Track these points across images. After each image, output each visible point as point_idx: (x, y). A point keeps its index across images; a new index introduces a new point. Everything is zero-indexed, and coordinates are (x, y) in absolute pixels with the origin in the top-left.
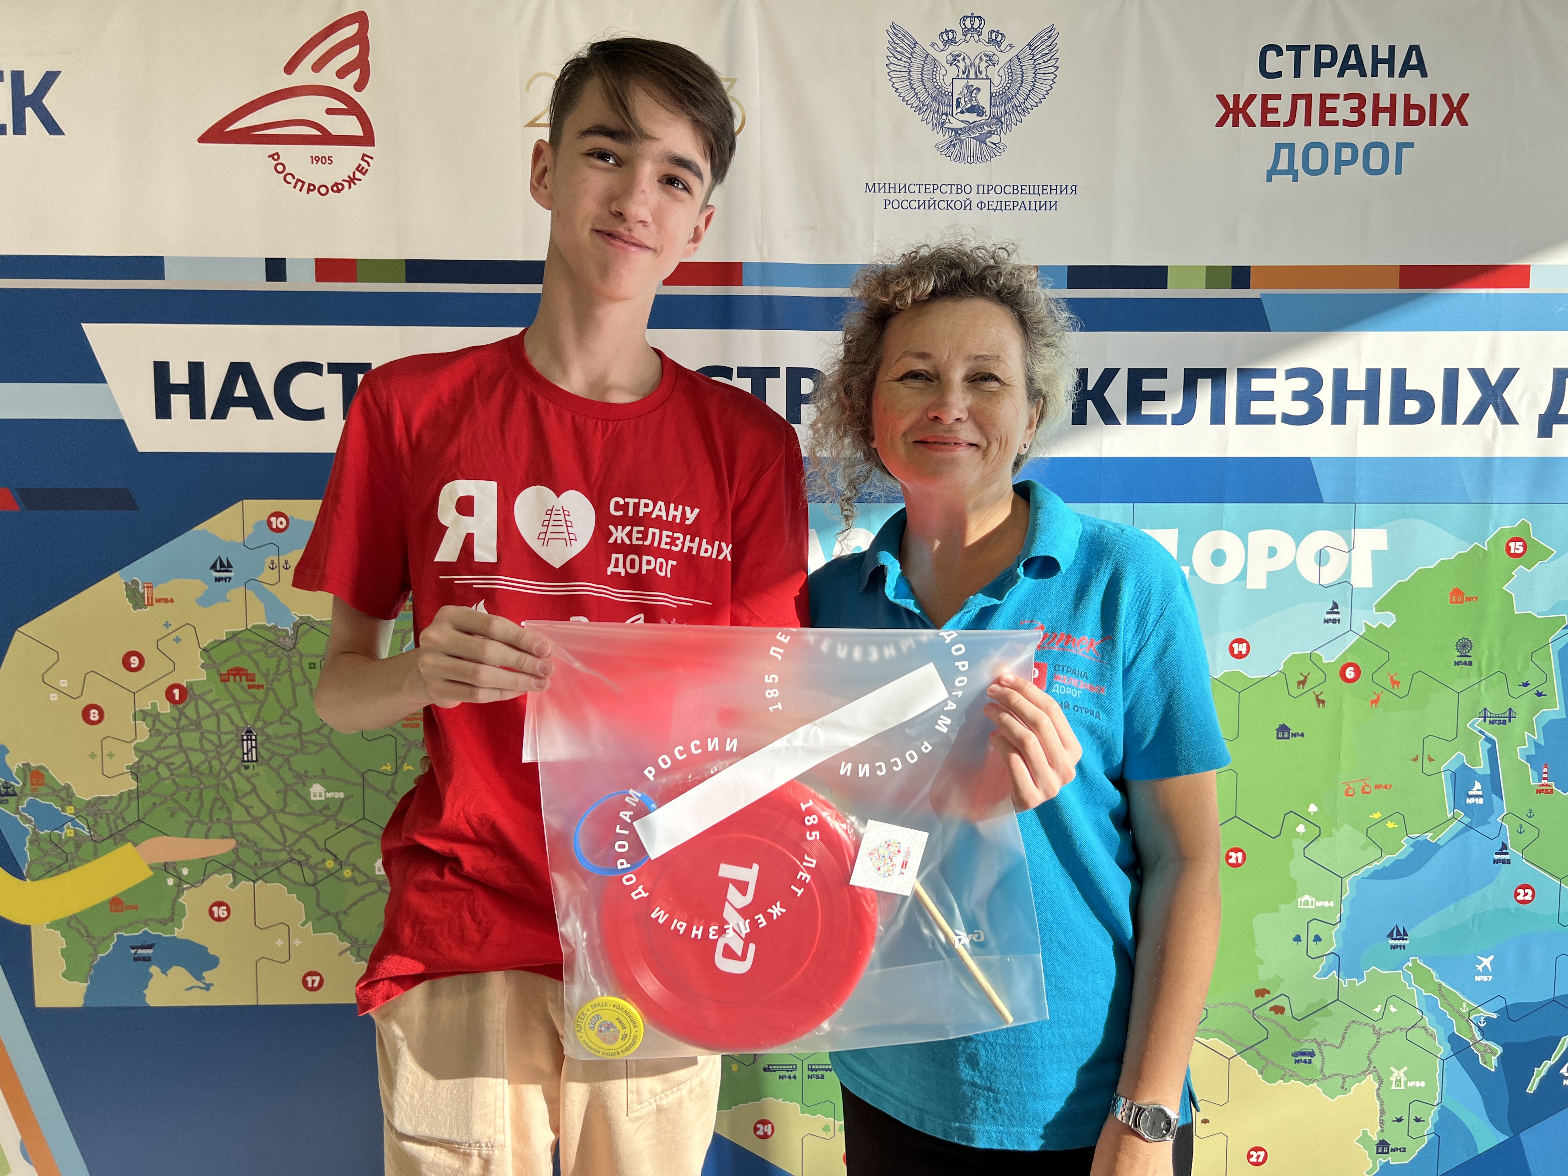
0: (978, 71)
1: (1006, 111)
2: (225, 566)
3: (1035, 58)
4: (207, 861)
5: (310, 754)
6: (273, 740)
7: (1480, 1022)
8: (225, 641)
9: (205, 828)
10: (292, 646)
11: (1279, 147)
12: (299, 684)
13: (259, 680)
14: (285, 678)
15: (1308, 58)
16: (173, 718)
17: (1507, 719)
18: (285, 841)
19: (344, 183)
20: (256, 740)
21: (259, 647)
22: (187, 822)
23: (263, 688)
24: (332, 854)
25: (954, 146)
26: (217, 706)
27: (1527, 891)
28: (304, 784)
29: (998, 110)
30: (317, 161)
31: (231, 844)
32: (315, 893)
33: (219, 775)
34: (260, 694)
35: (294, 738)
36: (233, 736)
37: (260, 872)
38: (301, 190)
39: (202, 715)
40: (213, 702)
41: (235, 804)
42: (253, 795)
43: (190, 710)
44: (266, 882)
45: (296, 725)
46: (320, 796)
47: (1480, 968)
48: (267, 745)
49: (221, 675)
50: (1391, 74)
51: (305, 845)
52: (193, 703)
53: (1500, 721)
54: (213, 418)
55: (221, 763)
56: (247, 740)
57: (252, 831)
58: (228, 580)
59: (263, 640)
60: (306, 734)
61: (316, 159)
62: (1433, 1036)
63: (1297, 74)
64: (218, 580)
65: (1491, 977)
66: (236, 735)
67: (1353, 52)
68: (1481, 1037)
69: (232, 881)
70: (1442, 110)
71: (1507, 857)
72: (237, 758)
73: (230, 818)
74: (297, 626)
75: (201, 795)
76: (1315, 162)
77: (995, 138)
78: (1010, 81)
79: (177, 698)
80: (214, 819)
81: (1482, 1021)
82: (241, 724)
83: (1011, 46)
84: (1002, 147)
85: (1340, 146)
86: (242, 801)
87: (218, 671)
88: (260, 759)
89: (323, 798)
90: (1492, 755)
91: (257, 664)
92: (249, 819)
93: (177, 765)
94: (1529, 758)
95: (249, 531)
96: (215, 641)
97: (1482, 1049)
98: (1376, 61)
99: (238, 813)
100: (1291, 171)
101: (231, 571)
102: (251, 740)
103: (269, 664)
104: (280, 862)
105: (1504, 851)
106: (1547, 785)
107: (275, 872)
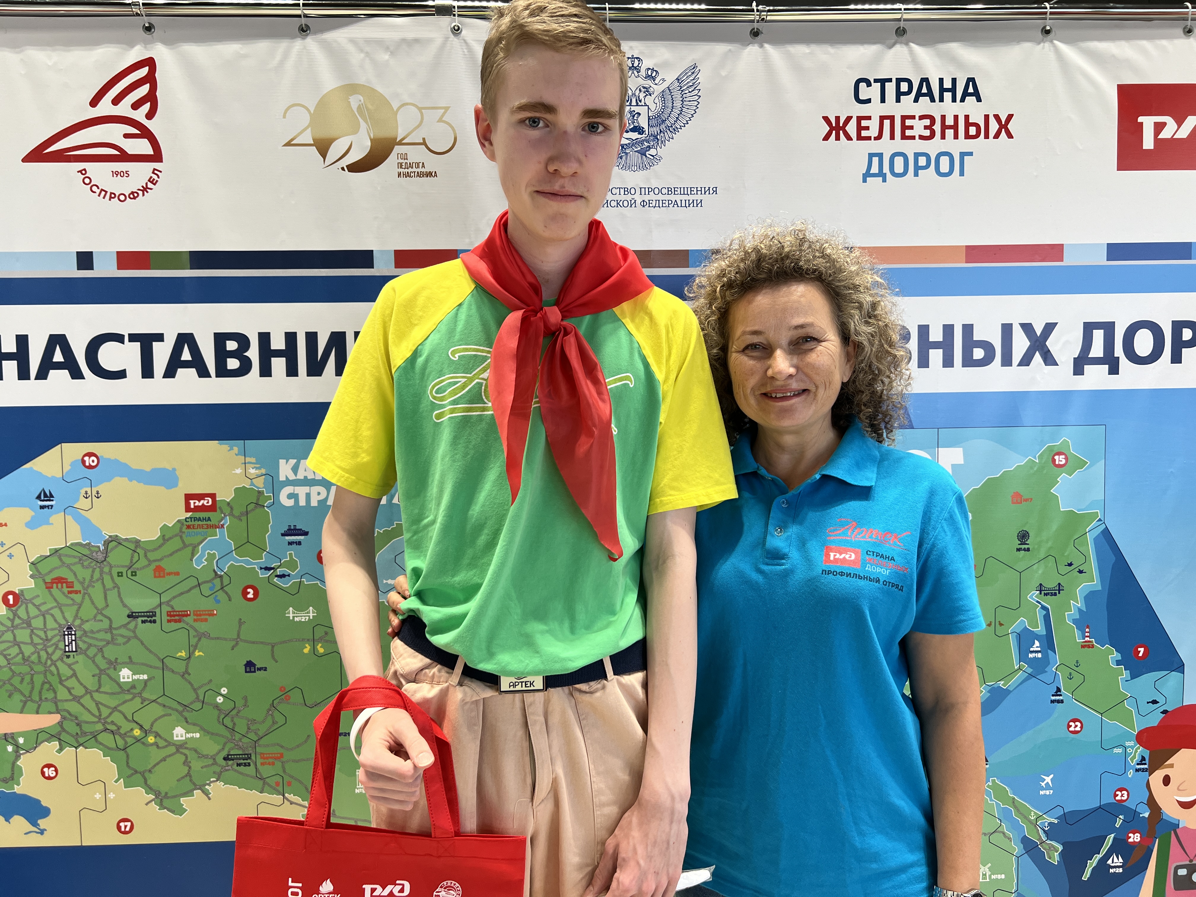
0: (638, 100)
1: (660, 130)
2: (49, 497)
3: (682, 89)
4: (38, 732)
5: (120, 645)
6: (89, 634)
7: (1045, 827)
8: (49, 556)
9: (36, 705)
10: (103, 559)
11: (871, 156)
12: (109, 590)
13: (77, 587)
14: (98, 585)
15: (891, 88)
16: (8, 618)
17: (1057, 592)
18: (100, 715)
19: (139, 192)
20: (75, 635)
21: (77, 560)
22: (21, 701)
23: (80, 593)
24: (139, 724)
25: (621, 158)
26: (43, 608)
27: (1078, 723)
28: (115, 669)
29: (655, 130)
30: (117, 175)
31: (57, 718)
32: (125, 755)
33: (46, 663)
34: (78, 598)
35: (106, 633)
36: (57, 632)
37: (81, 740)
38: (104, 198)
39: (31, 616)
40: (39, 605)
41: (60, 686)
42: (74, 678)
43: (22, 612)
44: (86, 748)
45: (108, 622)
46: (128, 678)
47: (1043, 784)
48: (84, 638)
49: (46, 583)
50: (954, 100)
51: (116, 717)
52: (24, 606)
53: (1052, 593)
54: (35, 379)
55: (47, 653)
56: (68, 635)
57: (74, 707)
58: (50, 507)
59: (80, 555)
60: (116, 629)
61: (116, 173)
62: (1009, 839)
63: (883, 100)
64: (42, 507)
65: (1052, 791)
66: (59, 630)
67: (924, 83)
68: (1046, 839)
69: (58, 747)
70: (994, 126)
71: (1061, 698)
72: (61, 649)
73: (56, 697)
74: (107, 543)
75: (32, 679)
76: (899, 167)
77: (653, 152)
78: (663, 107)
79: (11, 602)
80: (43, 698)
81: (1046, 825)
82: (63, 622)
83: (664, 80)
84: (658, 158)
85: (917, 155)
86: (65, 683)
87: (44, 580)
88: (79, 650)
89: (130, 680)
90: (1047, 619)
91: (75, 574)
92: (71, 698)
93: (12, 656)
94: (1075, 621)
95: (67, 468)
96: (41, 556)
97: (1047, 847)
98: (942, 90)
99: (62, 694)
100: (881, 174)
101: (52, 500)
102: (71, 635)
103: (84, 574)
104: (96, 731)
105: (1059, 693)
106: (1089, 642)
107: (93, 739)
